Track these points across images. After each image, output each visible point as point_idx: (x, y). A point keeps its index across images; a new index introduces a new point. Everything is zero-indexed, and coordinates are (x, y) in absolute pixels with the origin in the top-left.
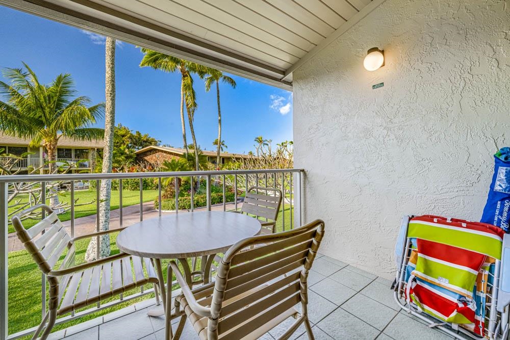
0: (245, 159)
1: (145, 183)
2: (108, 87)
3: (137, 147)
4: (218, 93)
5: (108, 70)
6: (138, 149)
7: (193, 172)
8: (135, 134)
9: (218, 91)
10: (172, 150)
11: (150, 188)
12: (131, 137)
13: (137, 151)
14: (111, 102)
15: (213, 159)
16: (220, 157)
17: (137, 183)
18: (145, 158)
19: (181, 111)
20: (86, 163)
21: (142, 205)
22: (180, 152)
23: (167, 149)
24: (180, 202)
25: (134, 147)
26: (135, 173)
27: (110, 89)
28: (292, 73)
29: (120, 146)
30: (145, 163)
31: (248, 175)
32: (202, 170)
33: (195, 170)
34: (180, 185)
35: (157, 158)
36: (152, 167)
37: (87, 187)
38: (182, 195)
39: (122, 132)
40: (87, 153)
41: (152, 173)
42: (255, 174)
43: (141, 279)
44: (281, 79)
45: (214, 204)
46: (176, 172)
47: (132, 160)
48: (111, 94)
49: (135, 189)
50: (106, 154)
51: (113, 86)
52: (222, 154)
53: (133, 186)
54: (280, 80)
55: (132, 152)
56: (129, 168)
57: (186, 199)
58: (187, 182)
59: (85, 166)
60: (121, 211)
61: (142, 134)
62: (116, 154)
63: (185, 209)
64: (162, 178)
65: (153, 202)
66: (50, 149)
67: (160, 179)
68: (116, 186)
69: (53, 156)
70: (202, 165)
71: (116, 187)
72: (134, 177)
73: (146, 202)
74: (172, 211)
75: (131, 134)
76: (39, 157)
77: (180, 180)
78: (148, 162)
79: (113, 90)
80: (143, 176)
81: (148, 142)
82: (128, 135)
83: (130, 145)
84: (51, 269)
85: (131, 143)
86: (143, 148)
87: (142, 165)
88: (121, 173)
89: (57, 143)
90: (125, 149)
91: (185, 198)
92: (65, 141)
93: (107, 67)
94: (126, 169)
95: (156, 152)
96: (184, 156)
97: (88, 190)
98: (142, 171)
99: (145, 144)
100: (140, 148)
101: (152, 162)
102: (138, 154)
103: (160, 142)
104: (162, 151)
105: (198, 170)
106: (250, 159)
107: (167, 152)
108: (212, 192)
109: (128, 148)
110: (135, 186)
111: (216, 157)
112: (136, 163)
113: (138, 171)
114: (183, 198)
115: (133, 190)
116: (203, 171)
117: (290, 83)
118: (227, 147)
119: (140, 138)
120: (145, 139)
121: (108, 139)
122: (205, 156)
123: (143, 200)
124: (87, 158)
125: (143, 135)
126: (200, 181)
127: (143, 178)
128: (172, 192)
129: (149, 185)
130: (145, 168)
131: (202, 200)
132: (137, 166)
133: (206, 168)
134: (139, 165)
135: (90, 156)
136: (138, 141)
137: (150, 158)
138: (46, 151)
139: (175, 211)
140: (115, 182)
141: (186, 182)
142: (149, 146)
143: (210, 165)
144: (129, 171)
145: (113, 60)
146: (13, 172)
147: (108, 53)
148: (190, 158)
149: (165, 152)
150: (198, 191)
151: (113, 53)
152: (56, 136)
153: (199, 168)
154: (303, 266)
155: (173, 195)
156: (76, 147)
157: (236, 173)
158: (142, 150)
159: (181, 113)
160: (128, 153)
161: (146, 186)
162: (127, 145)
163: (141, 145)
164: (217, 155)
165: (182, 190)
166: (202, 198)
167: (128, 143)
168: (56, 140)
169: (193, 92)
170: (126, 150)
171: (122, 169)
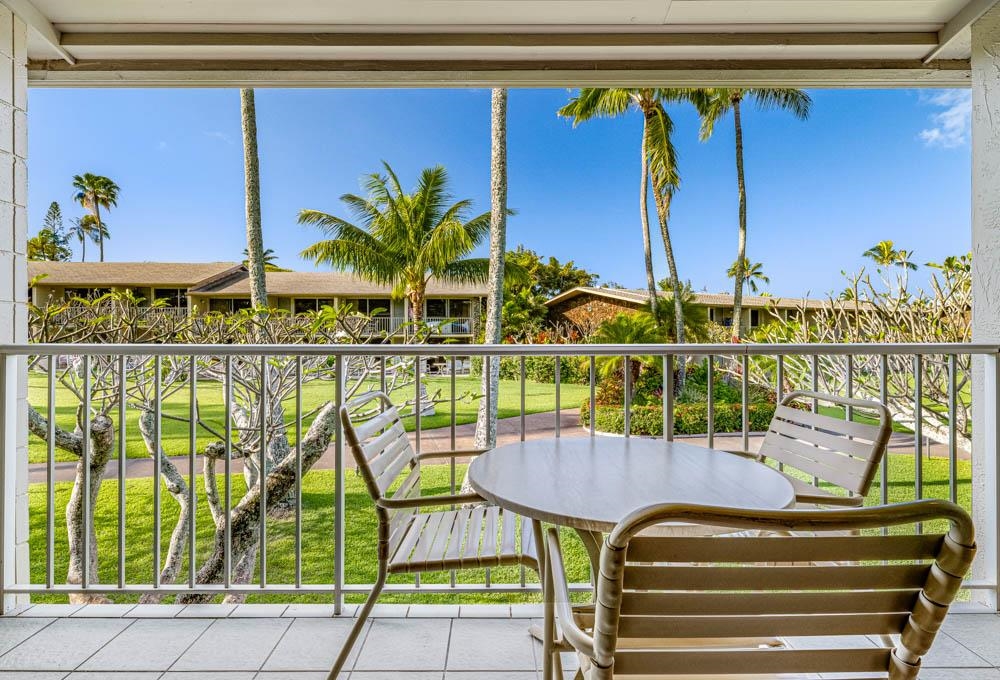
0: (810, 312)
1: (563, 369)
2: (495, 178)
3: (550, 291)
4: (739, 138)
5: (495, 143)
6: (553, 294)
7: (669, 345)
8: (546, 263)
9: (739, 132)
10: (620, 294)
11: (574, 379)
12: (540, 271)
13: (550, 299)
14: (499, 204)
15: (723, 314)
16: (744, 309)
17: (549, 368)
18: (566, 314)
19: (642, 200)
20: (465, 325)
21: (558, 413)
22: (640, 298)
23: (610, 293)
24: (636, 416)
25: (545, 292)
26: (546, 345)
27: (499, 180)
28: (968, 26)
29: (520, 290)
30: (564, 325)
31: (821, 357)
32: (691, 340)
33: (675, 341)
34: (636, 377)
35: (590, 314)
36: (579, 334)
37: (467, 371)
38: (642, 401)
39: (524, 263)
40: (468, 305)
41: (579, 346)
42: (844, 357)
43: (508, 553)
44: (923, 60)
45: (723, 430)
46: (626, 346)
47: (540, 319)
48: (499, 189)
49: (546, 379)
50: (492, 308)
51: (503, 172)
52: (750, 299)
53: (542, 373)
54: (919, 63)
55: (541, 302)
56: (535, 335)
57: (649, 411)
58: (653, 371)
59: (464, 331)
60: (522, 421)
61: (560, 264)
62: (512, 307)
63: (647, 434)
64: (597, 357)
65: (578, 411)
66: (415, 301)
67: (593, 358)
68: (512, 371)
69: (419, 313)
70: (694, 330)
71: (511, 374)
72: (545, 352)
73: (564, 409)
74: (617, 435)
75: (540, 265)
76: (403, 316)
77: (636, 365)
78: (571, 322)
79: (503, 182)
80: (562, 352)
81: (573, 279)
82: (535, 268)
83: (538, 287)
84: (381, 494)
85: (540, 284)
86: (562, 292)
87: (559, 330)
88: (521, 344)
89: (423, 292)
90: (527, 296)
91: (647, 407)
92: (437, 287)
93: (493, 137)
94: (530, 338)
95: (588, 301)
96: (647, 307)
97: (467, 376)
98: (559, 341)
99: (566, 283)
100: (556, 292)
101: (580, 322)
102: (551, 307)
103: (598, 277)
104: (600, 298)
105: (683, 341)
106: (829, 311)
107: (610, 299)
108: (719, 398)
109: (535, 292)
110: (546, 375)
111: (731, 309)
112: (550, 326)
113: (551, 343)
114: (642, 408)
115: (542, 381)
116: (696, 344)
117: (964, 63)
118: (767, 280)
119: (555, 273)
120: (566, 273)
121: (495, 279)
122: (704, 307)
123: (562, 405)
124: (467, 316)
125: (562, 264)
126: (686, 370)
127: (561, 356)
128: (617, 391)
129: (573, 373)
130: (565, 336)
131: (691, 418)
132: (549, 331)
133: (704, 337)
134: (554, 330)
135: (472, 311)
136: (553, 278)
137: (577, 315)
138: (411, 305)
139: (623, 436)
140: (510, 364)
141: (649, 369)
142: (574, 287)
143: (714, 328)
144: (534, 342)
145: (503, 120)
146: (364, 340)
147: (496, 110)
148: (663, 312)
149: (607, 300)
150: (680, 393)
151: (503, 107)
152: (423, 277)
153: (685, 336)
154: (900, 635)
155: (618, 398)
156: (451, 296)
157: (781, 352)
158: (559, 296)
159: (642, 207)
160: (533, 304)
161: (566, 374)
162: (533, 288)
163: (559, 286)
164: (733, 303)
165: (641, 389)
166: (693, 412)
167: (534, 283)
168: (423, 285)
169: (670, 149)
170: (531, 300)
171: (523, 337)
